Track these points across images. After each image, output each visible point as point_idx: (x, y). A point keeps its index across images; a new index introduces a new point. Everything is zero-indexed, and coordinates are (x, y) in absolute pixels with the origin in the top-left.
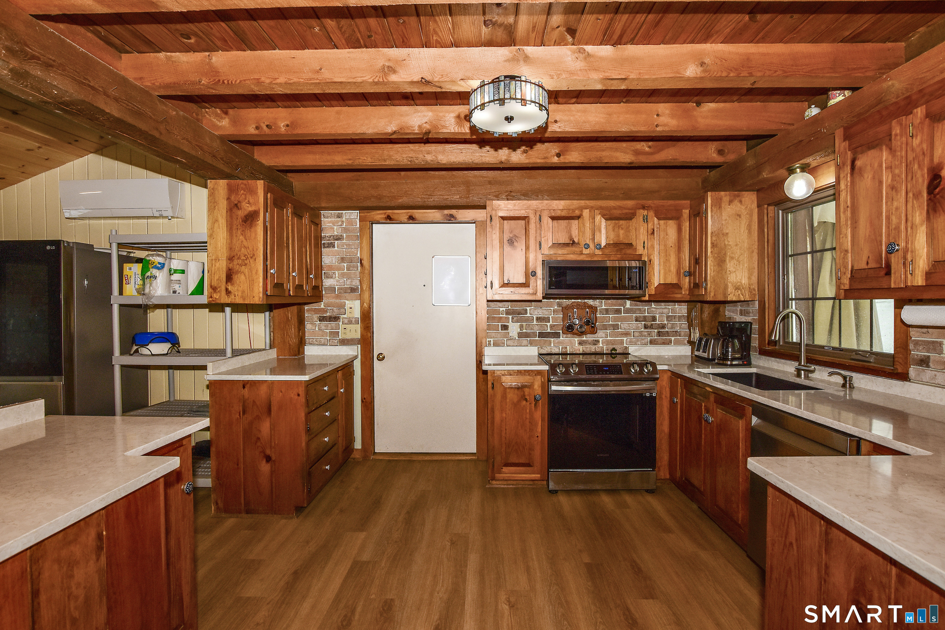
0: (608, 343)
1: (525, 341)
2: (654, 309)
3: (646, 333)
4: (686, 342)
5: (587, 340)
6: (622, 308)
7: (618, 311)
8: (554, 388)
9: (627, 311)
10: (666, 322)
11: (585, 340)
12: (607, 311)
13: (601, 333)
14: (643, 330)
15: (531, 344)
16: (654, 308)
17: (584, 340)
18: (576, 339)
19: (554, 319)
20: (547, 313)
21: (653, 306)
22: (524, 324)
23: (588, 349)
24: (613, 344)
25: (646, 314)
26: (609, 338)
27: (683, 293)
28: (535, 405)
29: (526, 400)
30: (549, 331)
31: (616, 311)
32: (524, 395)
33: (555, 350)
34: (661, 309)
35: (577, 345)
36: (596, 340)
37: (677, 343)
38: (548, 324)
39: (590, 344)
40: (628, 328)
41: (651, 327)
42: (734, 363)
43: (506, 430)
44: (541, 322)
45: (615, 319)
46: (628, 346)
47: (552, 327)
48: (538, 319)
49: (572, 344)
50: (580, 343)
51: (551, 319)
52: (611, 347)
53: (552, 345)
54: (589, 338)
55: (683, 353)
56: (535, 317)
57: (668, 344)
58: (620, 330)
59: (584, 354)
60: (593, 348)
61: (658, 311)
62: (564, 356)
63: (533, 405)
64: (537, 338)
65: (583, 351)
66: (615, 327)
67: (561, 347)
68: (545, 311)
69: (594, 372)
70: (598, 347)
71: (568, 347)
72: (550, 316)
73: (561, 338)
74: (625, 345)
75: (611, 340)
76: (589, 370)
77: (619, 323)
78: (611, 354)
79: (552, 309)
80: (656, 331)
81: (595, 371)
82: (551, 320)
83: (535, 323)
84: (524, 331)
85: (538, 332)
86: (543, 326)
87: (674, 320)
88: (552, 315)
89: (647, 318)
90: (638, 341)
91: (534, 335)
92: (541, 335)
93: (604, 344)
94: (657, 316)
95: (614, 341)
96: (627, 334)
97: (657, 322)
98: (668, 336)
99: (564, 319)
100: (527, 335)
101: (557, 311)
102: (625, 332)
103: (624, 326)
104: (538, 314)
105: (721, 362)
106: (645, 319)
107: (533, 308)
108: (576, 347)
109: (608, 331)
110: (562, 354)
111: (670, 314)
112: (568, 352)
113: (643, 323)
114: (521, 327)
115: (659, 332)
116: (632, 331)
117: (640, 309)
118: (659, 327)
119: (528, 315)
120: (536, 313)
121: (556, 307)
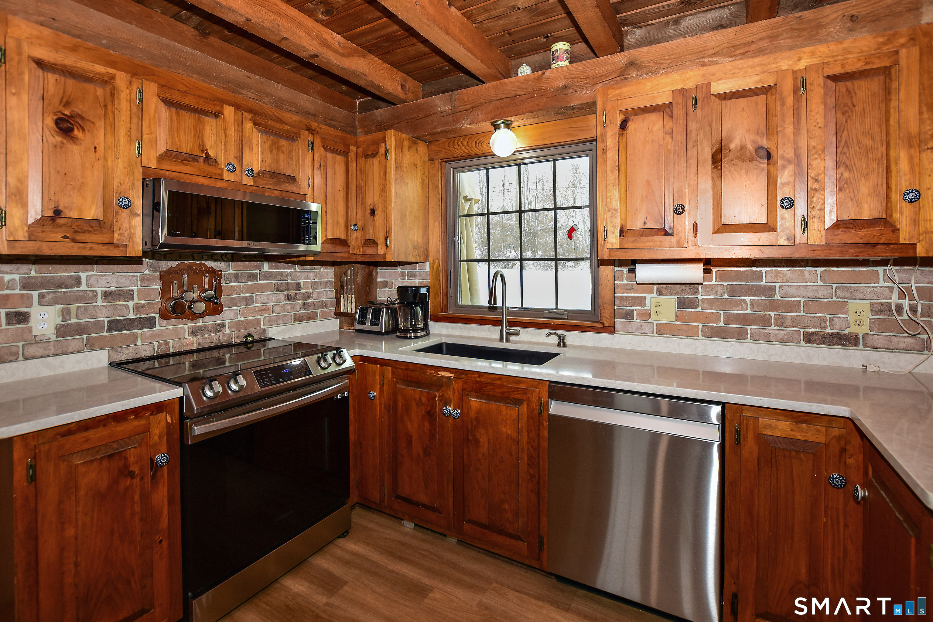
0: (238, 325)
1: (75, 342)
2: (298, 274)
3: (289, 307)
4: (333, 314)
5: (205, 325)
6: (258, 272)
7: (253, 277)
8: (198, 430)
9: (266, 276)
10: (311, 291)
11: (202, 326)
12: (237, 277)
13: (228, 312)
14: (285, 302)
15: (91, 346)
16: (299, 272)
17: (199, 326)
18: (186, 326)
19: (143, 294)
20: (128, 282)
21: (297, 269)
22: (73, 307)
23: (207, 341)
24: (245, 328)
25: (289, 281)
26: (239, 319)
27: (351, 252)
28: (153, 477)
29: (132, 475)
30: (131, 316)
31: (250, 277)
32: (126, 466)
33: (146, 351)
34: (306, 273)
35: (187, 336)
36: (219, 325)
37: (325, 317)
38: (130, 304)
39: (210, 331)
40: (267, 301)
41: (295, 298)
42: (419, 334)
43: (76, 565)
44: (114, 300)
45: (249, 289)
46: (265, 327)
47: (137, 308)
48: (107, 295)
49: (178, 335)
50: (193, 333)
51: (136, 293)
52: (245, 332)
53: (139, 342)
54: (210, 321)
55: (330, 329)
56: (99, 291)
57: (314, 319)
58: (255, 305)
59: (199, 351)
60: (215, 338)
61: (303, 276)
62: (163, 360)
63: (148, 479)
64: (105, 333)
65: (199, 344)
66: (249, 301)
67: (156, 344)
68: (123, 280)
69: (270, 381)
70: (224, 335)
71: (171, 341)
72: (135, 289)
73: (157, 327)
74: (262, 327)
75: (243, 321)
76: (262, 379)
77: (254, 295)
78: (245, 344)
79: (138, 274)
80: (300, 302)
81: (272, 378)
82: (136, 296)
83: (100, 302)
84: (73, 321)
85: (106, 320)
86: (119, 307)
87: (320, 287)
88: (139, 287)
89: (290, 286)
90: (279, 319)
91: (98, 326)
92: (114, 325)
93: (233, 329)
94: (302, 282)
95: (248, 322)
96: (264, 310)
97: (302, 291)
98: (315, 308)
99: (163, 293)
100: (80, 330)
101: (148, 279)
102: (263, 308)
103: (261, 298)
104: (108, 285)
105: (403, 335)
106: (288, 287)
107: (94, 273)
108: (185, 341)
109: (238, 308)
110: (159, 357)
111: (316, 280)
112: (172, 351)
113: (285, 292)
114: (65, 314)
115: (304, 304)
116: (272, 304)
117: (281, 274)
118: (304, 297)
119: (84, 287)
120: (103, 282)
121: (147, 272)
